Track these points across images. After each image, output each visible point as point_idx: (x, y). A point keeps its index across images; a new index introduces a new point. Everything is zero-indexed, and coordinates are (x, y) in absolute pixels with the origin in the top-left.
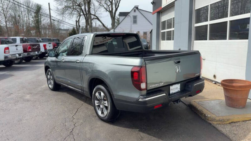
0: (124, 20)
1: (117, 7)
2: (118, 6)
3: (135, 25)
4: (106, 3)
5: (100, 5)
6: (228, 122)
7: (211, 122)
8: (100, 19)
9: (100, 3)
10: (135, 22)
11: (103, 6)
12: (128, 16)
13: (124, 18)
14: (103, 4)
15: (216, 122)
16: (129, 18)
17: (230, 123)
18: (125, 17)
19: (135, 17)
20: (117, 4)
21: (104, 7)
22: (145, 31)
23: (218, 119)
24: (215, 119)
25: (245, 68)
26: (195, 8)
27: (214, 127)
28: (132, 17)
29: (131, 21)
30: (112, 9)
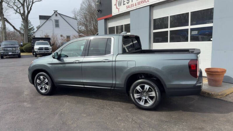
0: (46, 24)
1: (29, 10)
2: (31, 9)
3: (57, 29)
4: (15, 4)
5: (8, 6)
6: (225, 95)
7: (216, 97)
8: (9, 21)
9: (8, 4)
10: (57, 25)
11: (13, 7)
12: (49, 20)
13: (46, 22)
14: (12, 6)
15: (219, 96)
16: (51, 22)
17: (226, 96)
18: (46, 20)
19: (57, 21)
20: (29, 6)
21: (14, 9)
22: (68, 35)
23: (220, 94)
24: (218, 94)
25: (211, 61)
26: (153, 18)
27: (220, 100)
28: (54, 21)
29: (53, 25)
30: (24, 12)
